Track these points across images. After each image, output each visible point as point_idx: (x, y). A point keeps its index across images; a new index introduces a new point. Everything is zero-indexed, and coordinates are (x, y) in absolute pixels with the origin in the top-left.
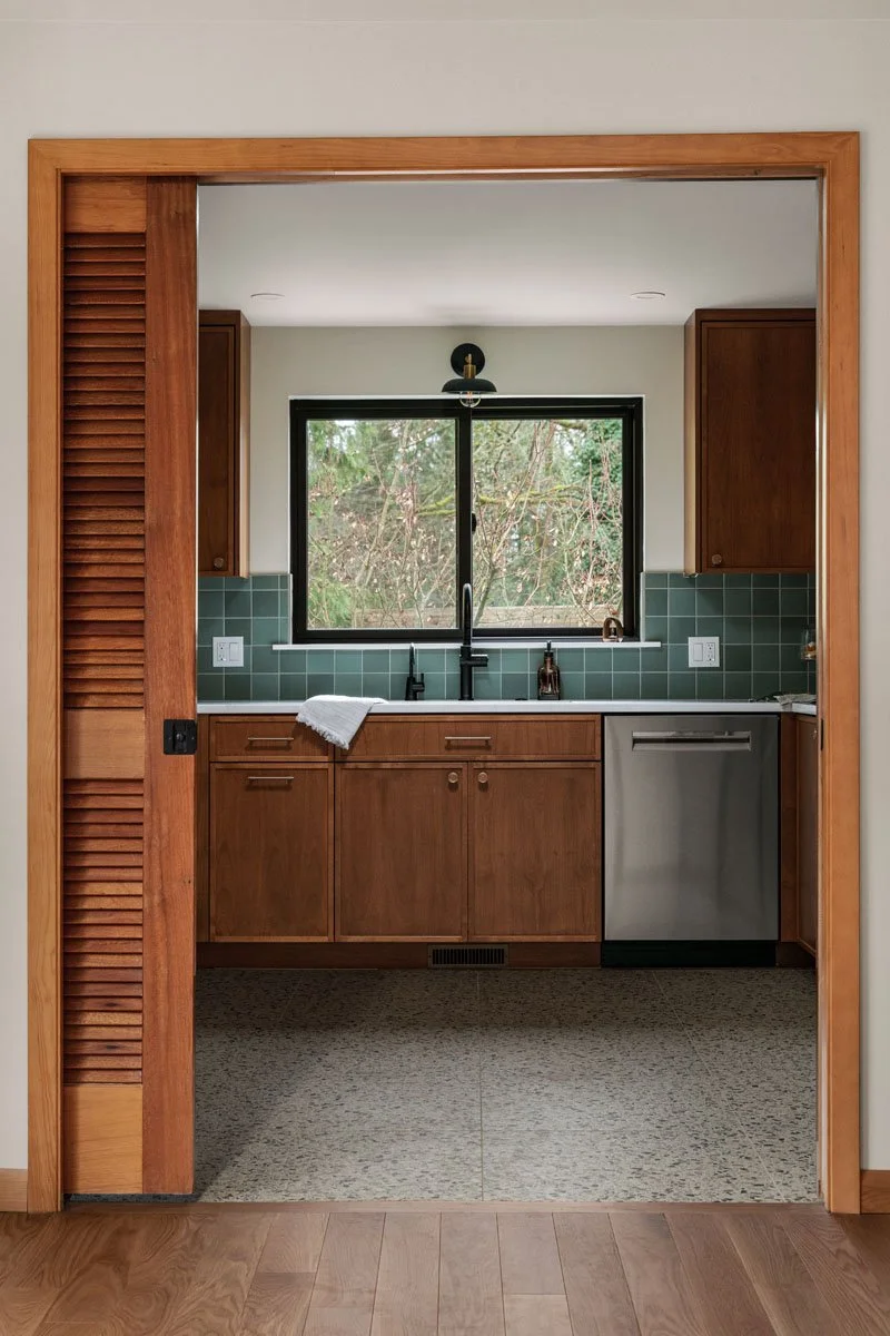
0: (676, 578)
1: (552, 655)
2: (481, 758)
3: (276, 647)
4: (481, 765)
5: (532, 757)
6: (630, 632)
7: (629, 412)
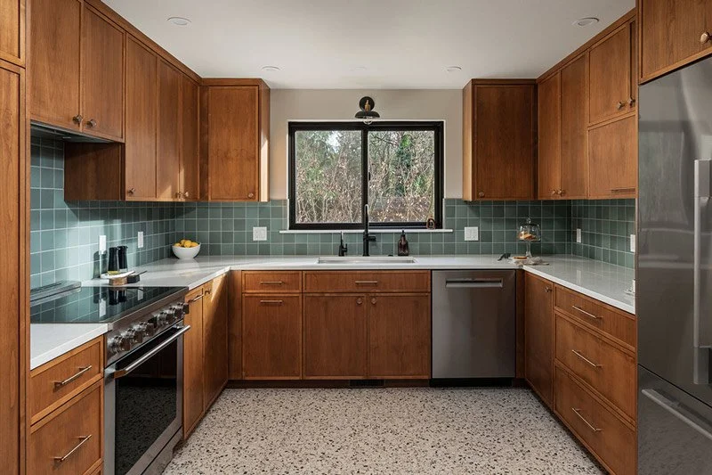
0: (459, 201)
1: (404, 236)
2: (373, 291)
3: (281, 232)
4: (373, 295)
5: (397, 291)
6: (439, 225)
7: (437, 127)
